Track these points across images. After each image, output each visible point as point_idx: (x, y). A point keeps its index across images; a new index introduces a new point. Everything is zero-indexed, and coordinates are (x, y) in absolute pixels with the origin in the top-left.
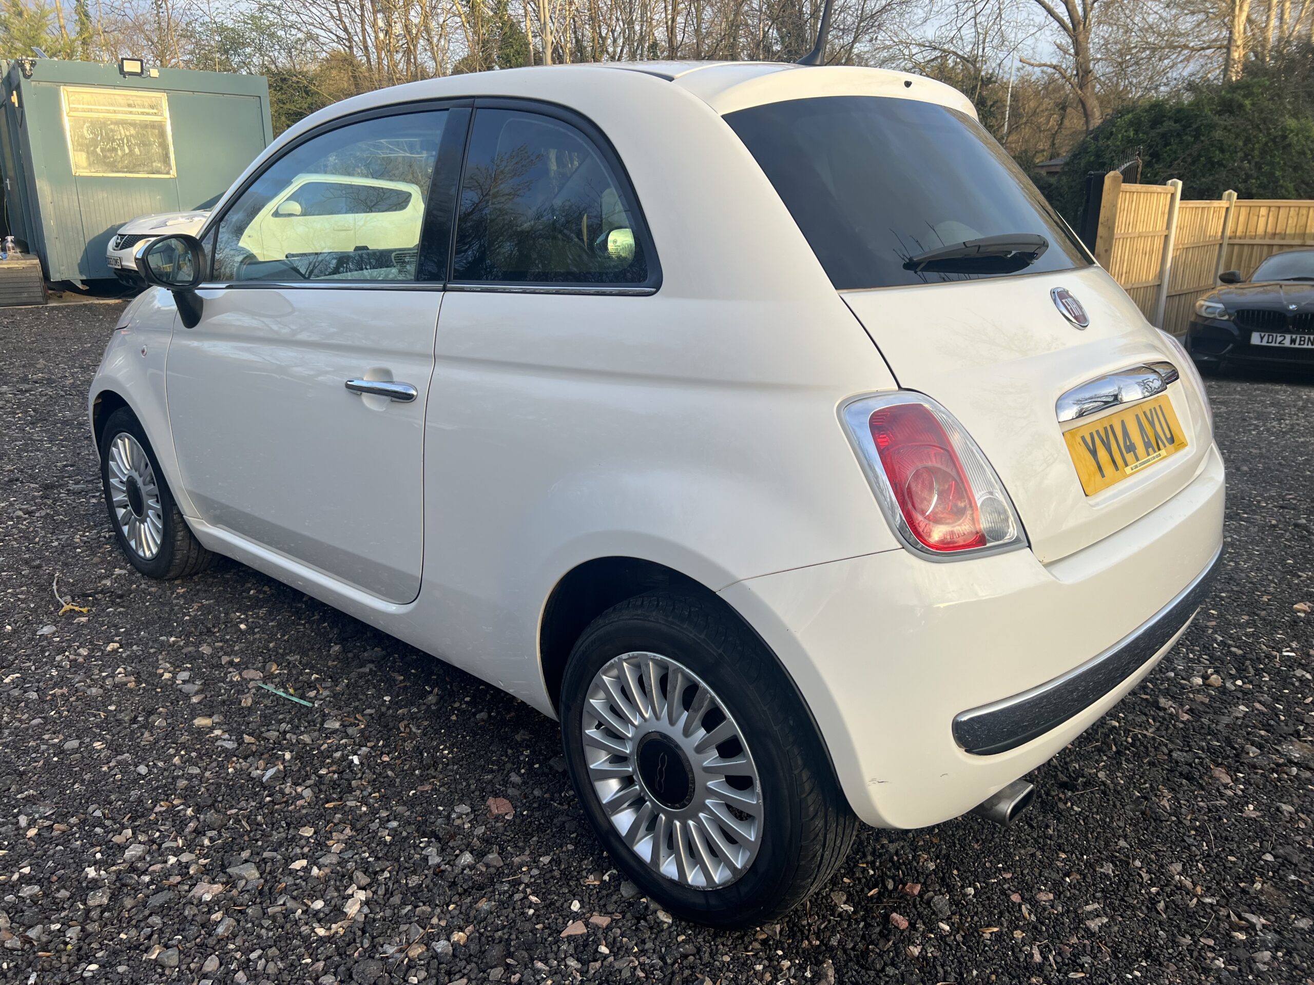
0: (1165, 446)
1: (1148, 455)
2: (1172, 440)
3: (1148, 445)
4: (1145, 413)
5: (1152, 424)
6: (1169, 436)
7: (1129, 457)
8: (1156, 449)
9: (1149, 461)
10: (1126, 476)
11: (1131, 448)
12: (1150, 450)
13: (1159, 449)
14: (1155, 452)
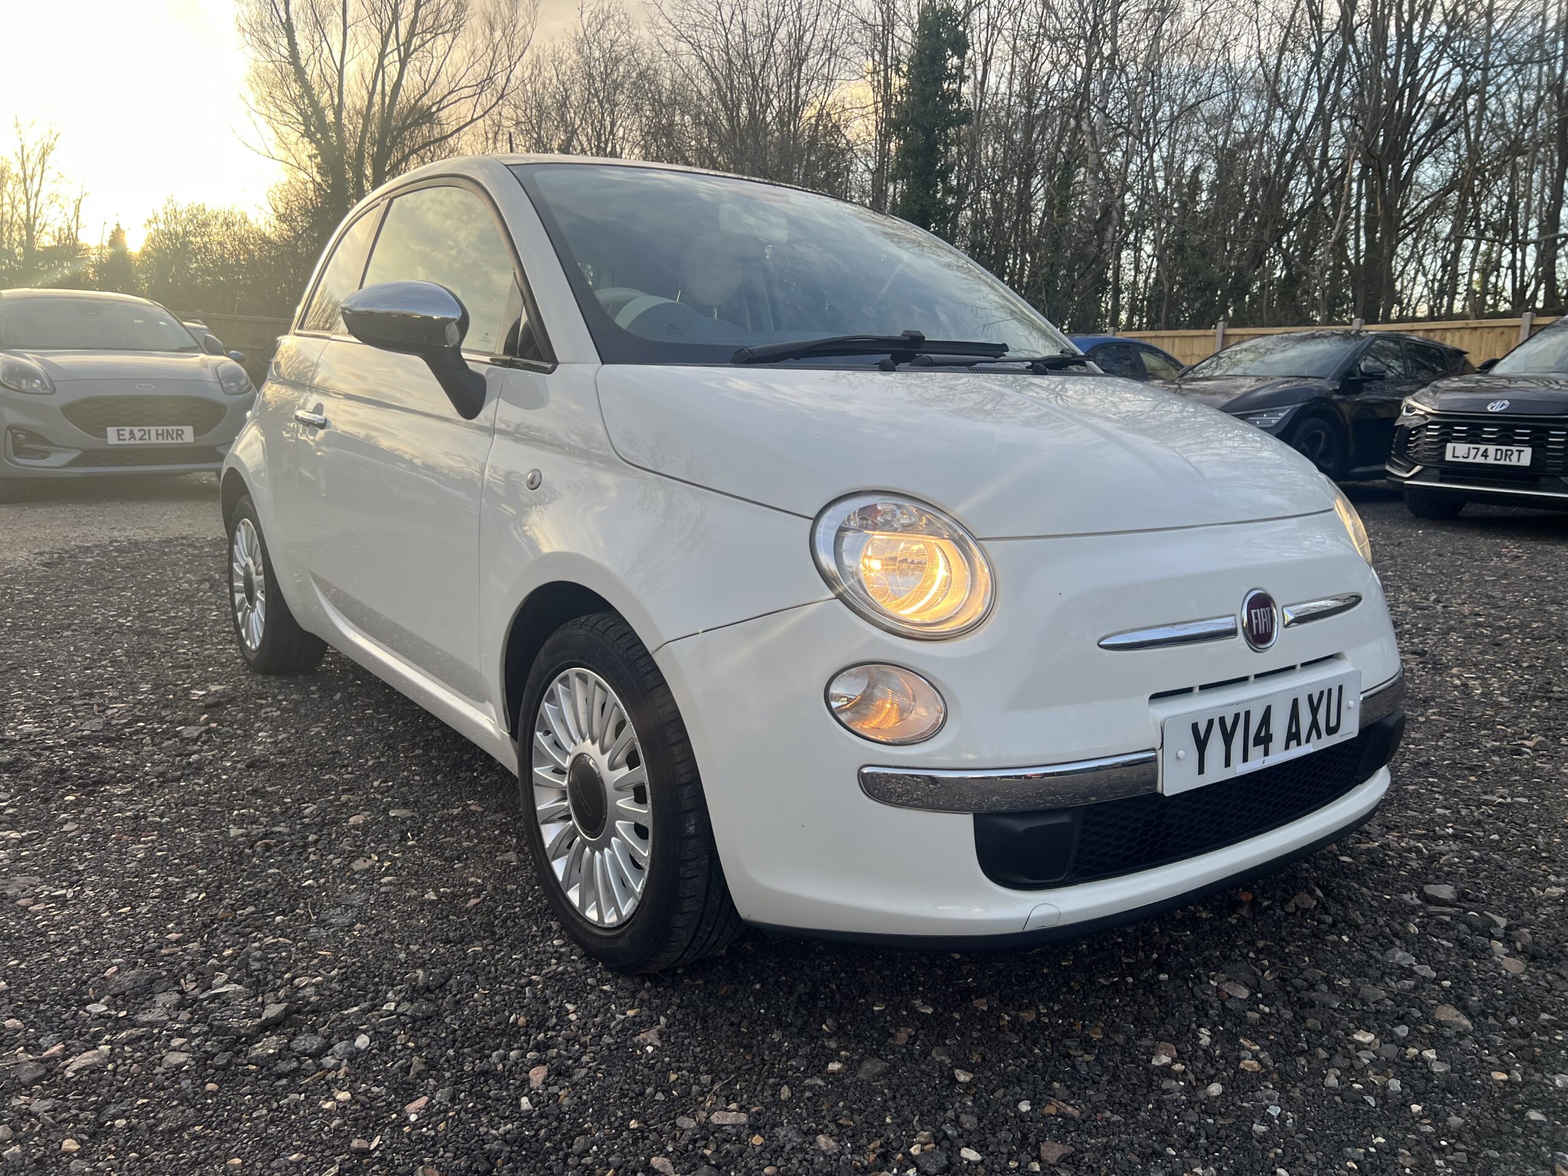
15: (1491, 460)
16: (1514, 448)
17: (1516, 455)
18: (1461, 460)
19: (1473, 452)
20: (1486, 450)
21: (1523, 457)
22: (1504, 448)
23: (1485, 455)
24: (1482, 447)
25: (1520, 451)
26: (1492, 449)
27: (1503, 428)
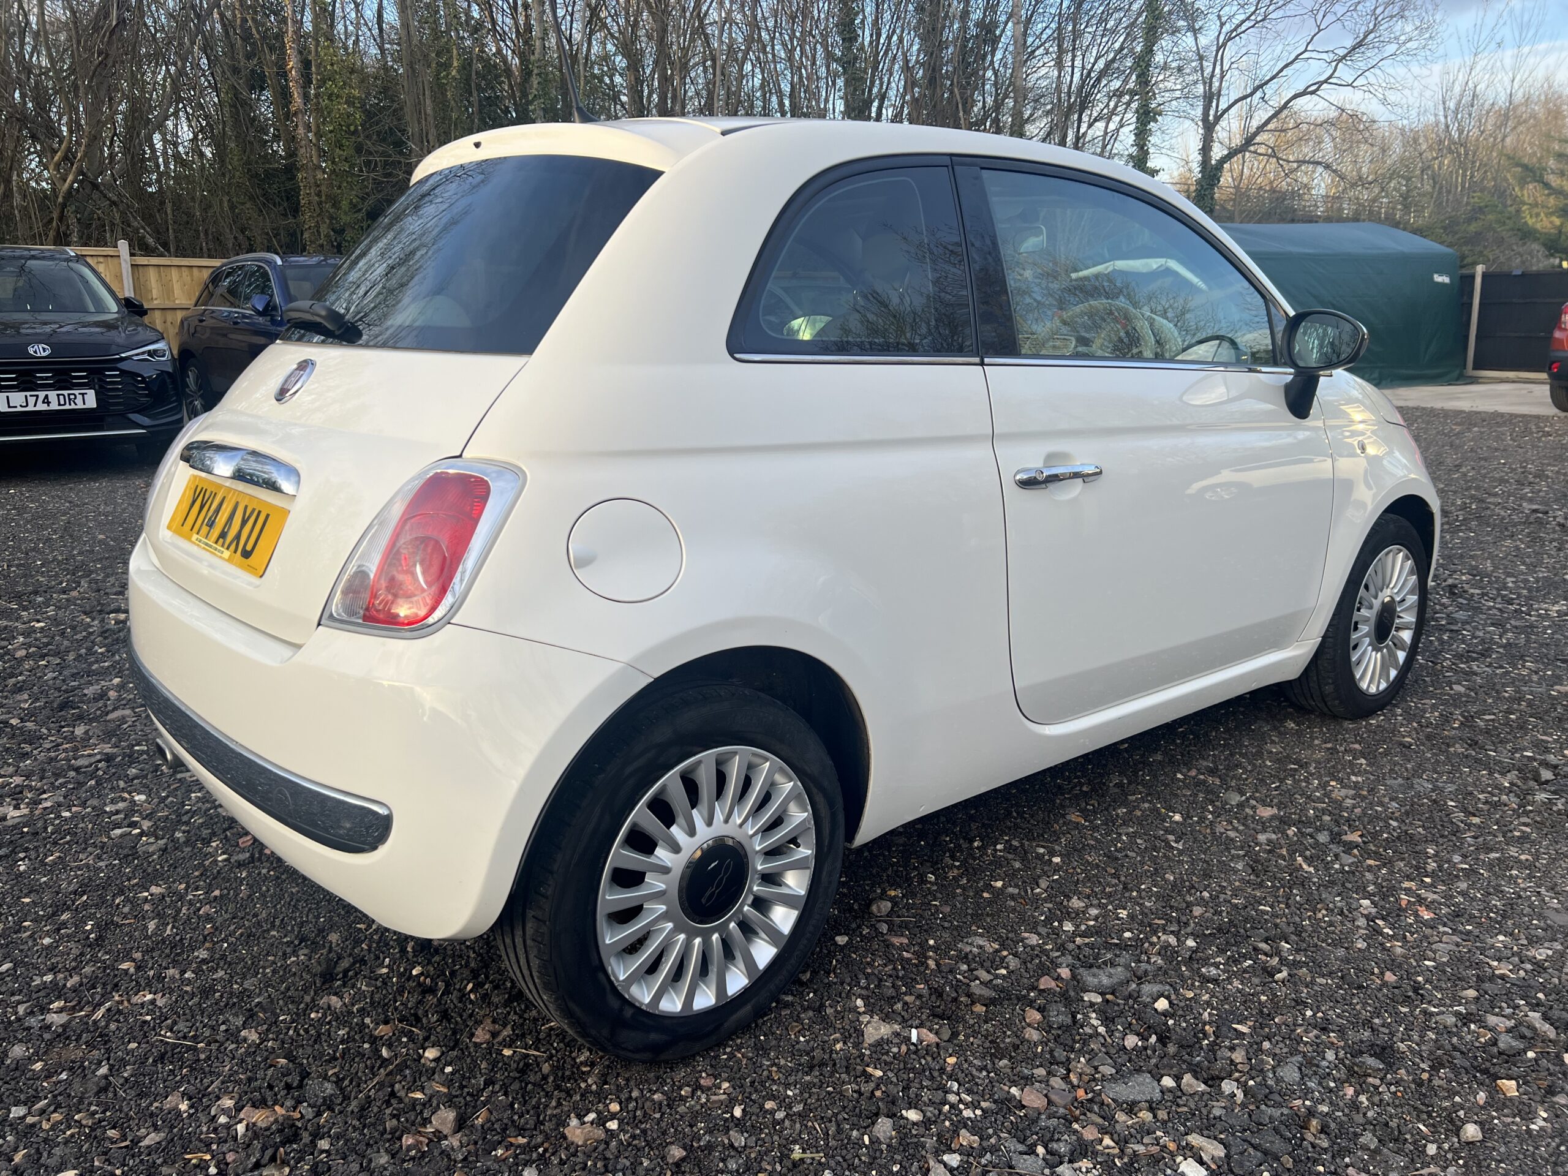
0: (235, 552)
1: (216, 542)
2: (247, 554)
3: (223, 535)
4: (246, 507)
5: (244, 522)
6: (249, 548)
7: (205, 529)
8: (226, 546)
9: (210, 546)
10: (189, 539)
11: (211, 524)
12: (221, 540)
13: (228, 549)
14: (222, 546)
15: (54, 406)
16: (76, 392)
17: (79, 398)
18: (19, 409)
19: (32, 400)
20: (47, 396)
21: (89, 400)
22: (66, 393)
23: (46, 401)
24: (42, 394)
25: (83, 394)
26: (52, 395)
27: (56, 372)
